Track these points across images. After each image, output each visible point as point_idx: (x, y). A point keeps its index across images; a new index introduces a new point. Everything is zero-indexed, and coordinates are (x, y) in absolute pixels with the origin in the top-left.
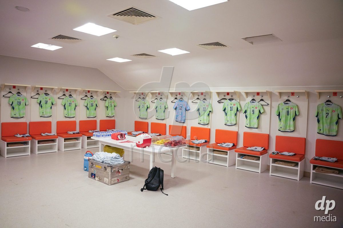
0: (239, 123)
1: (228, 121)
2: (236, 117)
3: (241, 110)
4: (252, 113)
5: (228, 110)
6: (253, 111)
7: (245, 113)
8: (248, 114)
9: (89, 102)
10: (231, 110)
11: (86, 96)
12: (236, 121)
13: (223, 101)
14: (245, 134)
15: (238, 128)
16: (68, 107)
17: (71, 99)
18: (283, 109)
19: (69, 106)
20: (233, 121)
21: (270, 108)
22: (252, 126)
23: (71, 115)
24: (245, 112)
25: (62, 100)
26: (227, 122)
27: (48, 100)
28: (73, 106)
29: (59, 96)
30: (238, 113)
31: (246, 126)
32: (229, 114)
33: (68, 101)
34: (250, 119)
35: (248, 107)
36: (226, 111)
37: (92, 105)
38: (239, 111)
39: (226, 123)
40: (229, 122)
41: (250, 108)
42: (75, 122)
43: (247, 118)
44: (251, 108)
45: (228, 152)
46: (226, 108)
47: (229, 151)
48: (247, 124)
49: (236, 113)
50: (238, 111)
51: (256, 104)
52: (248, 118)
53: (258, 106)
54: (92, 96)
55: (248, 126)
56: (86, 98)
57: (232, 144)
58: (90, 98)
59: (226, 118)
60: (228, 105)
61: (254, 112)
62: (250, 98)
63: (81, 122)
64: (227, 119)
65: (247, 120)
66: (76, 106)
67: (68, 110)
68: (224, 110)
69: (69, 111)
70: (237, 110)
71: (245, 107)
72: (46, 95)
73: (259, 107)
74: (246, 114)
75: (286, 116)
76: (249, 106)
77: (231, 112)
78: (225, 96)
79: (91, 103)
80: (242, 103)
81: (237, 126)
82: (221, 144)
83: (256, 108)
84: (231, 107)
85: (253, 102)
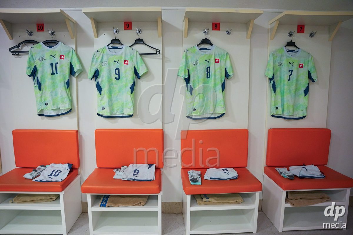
0: (78, 106)
1: (47, 104)
2: (70, 91)
3: (82, 71)
4: (114, 76)
5: (44, 72)
6: (118, 72)
7: (94, 79)
8: (103, 79)
10: (53, 74)
12: (71, 101)
13: (25, 48)
14: (100, 135)
15: (76, 119)
18: (196, 63)
20: (63, 102)
21: (161, 60)
22: (116, 113)
24: (96, 75)
26: (43, 107)
30: (74, 79)
31: (98, 114)
32: (47, 82)
34: (110, 92)
35: (102, 63)
36: (39, 75)
38: (77, 74)
39: (42, 110)
40: (49, 107)
41: (109, 64)
43: (103, 92)
44: (112, 62)
45: (61, 194)
46: (38, 67)
47: (63, 193)
48: (103, 109)
49: (67, 80)
50: (75, 73)
51: (125, 51)
52: (105, 90)
53: (132, 58)
55: (106, 113)
57: (66, 166)
59: (41, 97)
60: (42, 59)
61: (119, 74)
62: (105, 38)
64: (43, 98)
65: (103, 98)
68: (33, 74)
70: (72, 72)
71: (92, 61)
73: (134, 59)
74: (99, 80)
75: (204, 79)
76: (105, 59)
77: (52, 79)
78: (31, 33)
80: (82, 51)
81: (73, 115)
82: (34, 174)
83: (126, 62)
84: (52, 64)
85: (117, 48)
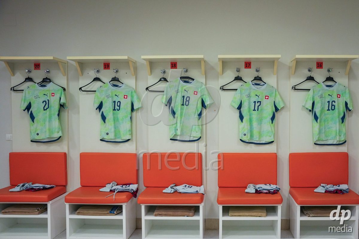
9: (321, 97)
11: (311, 79)
16: (250, 115)
17: (261, 90)
19: (254, 110)
23: (260, 135)
25: (233, 93)
27: (190, 94)
28: (268, 109)
29: (222, 81)
33: (249, 96)
37: (332, 106)
42: (273, 158)
54: (330, 79)
56: (309, 85)
58: (323, 85)
63: (294, 157)
66: (277, 109)
67: (251, 121)
69: (255, 124)
72: (185, 82)
79: (328, 99)
